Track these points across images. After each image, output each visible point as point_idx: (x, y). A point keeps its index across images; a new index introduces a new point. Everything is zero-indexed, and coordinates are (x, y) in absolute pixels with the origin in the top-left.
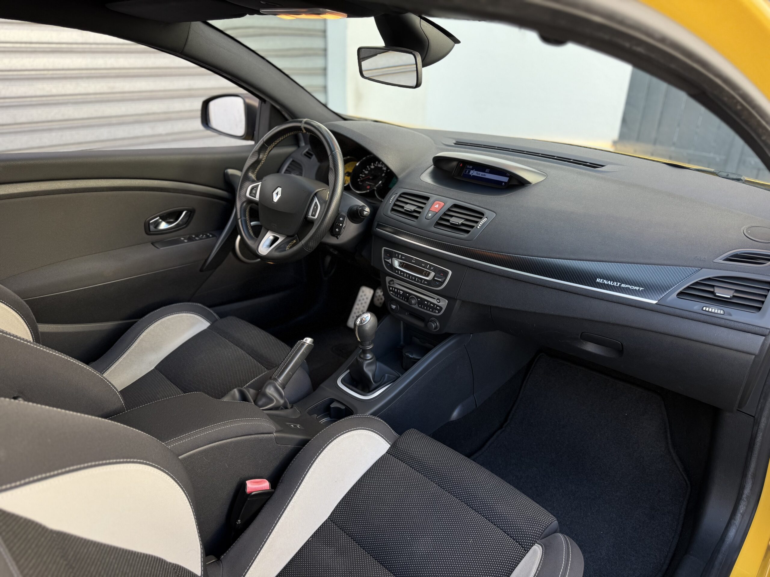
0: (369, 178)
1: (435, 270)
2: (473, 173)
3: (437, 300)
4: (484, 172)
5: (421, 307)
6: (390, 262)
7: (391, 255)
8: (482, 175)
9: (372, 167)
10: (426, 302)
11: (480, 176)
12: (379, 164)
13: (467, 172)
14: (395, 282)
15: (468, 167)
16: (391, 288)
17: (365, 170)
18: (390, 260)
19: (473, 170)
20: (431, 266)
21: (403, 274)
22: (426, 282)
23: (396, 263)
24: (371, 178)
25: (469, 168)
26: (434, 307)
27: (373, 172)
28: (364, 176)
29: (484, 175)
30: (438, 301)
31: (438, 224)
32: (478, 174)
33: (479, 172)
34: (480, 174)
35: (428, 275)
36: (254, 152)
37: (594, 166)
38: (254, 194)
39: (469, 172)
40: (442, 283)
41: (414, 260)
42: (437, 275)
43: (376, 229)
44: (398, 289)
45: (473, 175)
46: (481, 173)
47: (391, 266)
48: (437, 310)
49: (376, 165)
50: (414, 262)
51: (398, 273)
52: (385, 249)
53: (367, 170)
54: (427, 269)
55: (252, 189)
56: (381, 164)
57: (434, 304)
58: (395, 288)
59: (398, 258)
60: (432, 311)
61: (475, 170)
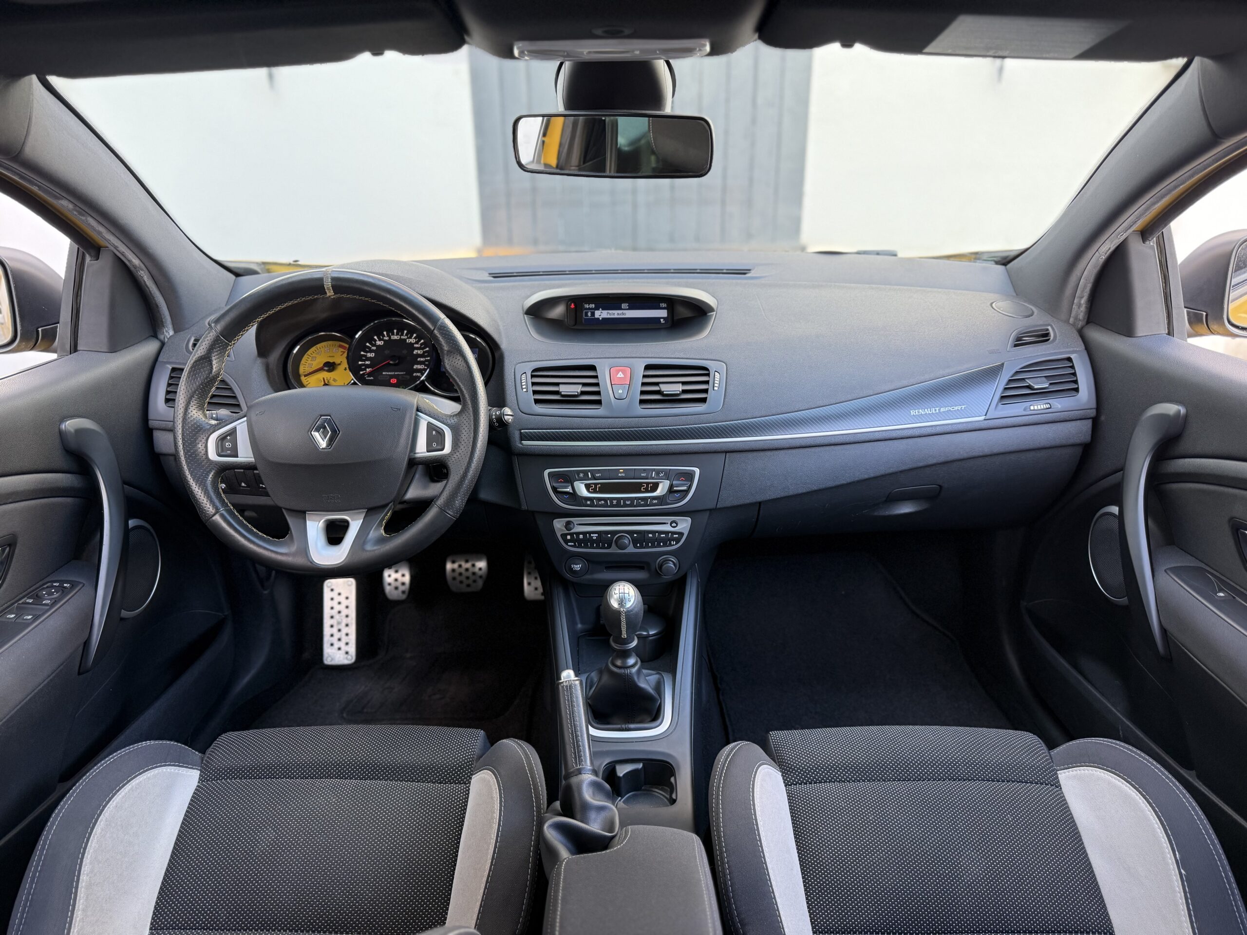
0: (389, 364)
1: (667, 476)
2: (601, 314)
3: (671, 525)
4: (621, 309)
5: (642, 547)
6: (571, 491)
7: (569, 479)
8: (618, 314)
9: (379, 343)
10: (650, 535)
11: (616, 316)
12: (393, 334)
13: (589, 314)
14: (575, 523)
15: (587, 306)
16: (569, 537)
17: (367, 352)
18: (570, 487)
19: (598, 310)
20: (658, 472)
21: (603, 502)
22: (655, 501)
23: (582, 490)
24: (391, 362)
25: (589, 309)
26: (667, 538)
27: (387, 352)
28: (368, 363)
29: (623, 314)
30: (674, 525)
31: (642, 402)
32: (610, 314)
33: (611, 312)
34: (615, 314)
35: (655, 487)
36: (196, 362)
37: (743, 272)
38: (228, 449)
39: (593, 314)
40: (687, 492)
41: (621, 473)
42: (674, 482)
43: (522, 444)
44: (584, 533)
45: (603, 319)
46: (616, 312)
47: (574, 497)
48: (674, 539)
49: (386, 338)
50: (623, 475)
51: (592, 505)
52: (549, 474)
53: (371, 351)
54: (653, 478)
55: (222, 439)
56: (397, 334)
57: (666, 533)
58: (578, 534)
59: (586, 477)
60: (665, 545)
61: (603, 310)
